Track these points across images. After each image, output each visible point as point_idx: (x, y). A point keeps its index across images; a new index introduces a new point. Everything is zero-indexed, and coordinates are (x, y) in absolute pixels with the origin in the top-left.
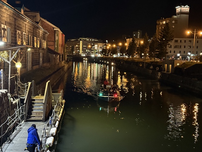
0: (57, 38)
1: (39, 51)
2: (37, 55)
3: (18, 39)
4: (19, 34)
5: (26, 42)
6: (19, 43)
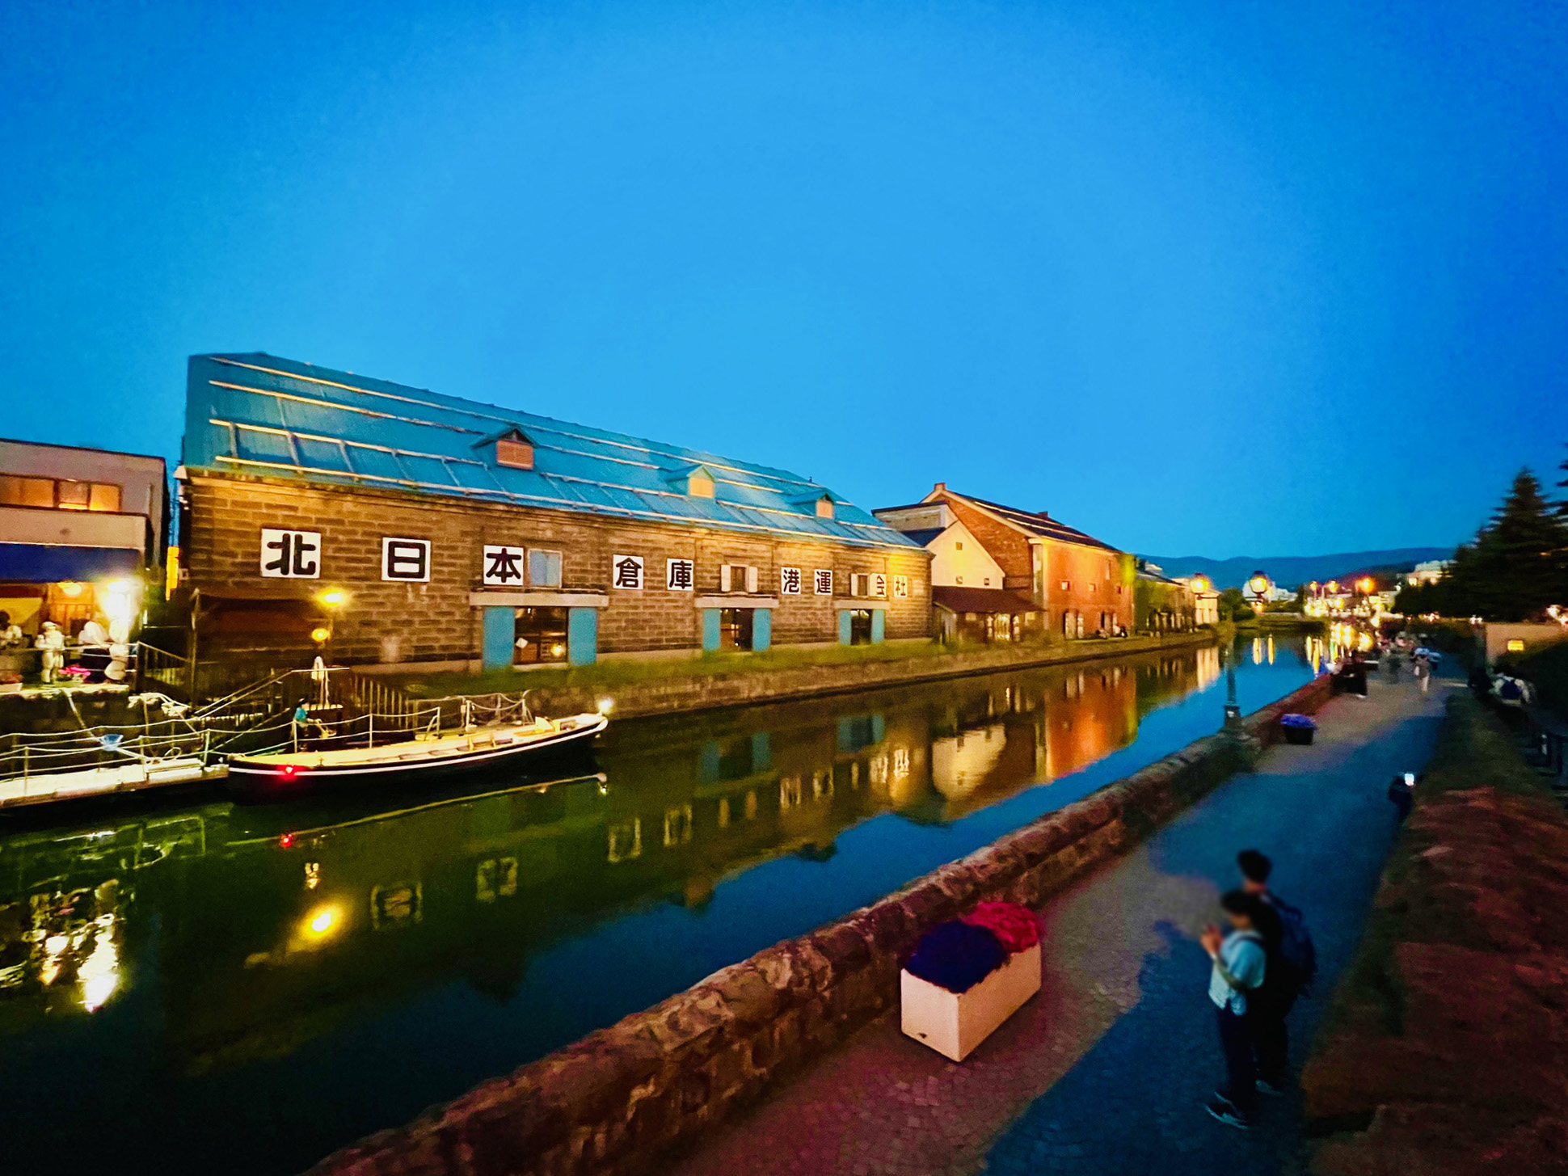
0: (1037, 567)
2: (814, 614)
3: (621, 574)
4: (626, 565)
5: (691, 582)
6: (625, 585)
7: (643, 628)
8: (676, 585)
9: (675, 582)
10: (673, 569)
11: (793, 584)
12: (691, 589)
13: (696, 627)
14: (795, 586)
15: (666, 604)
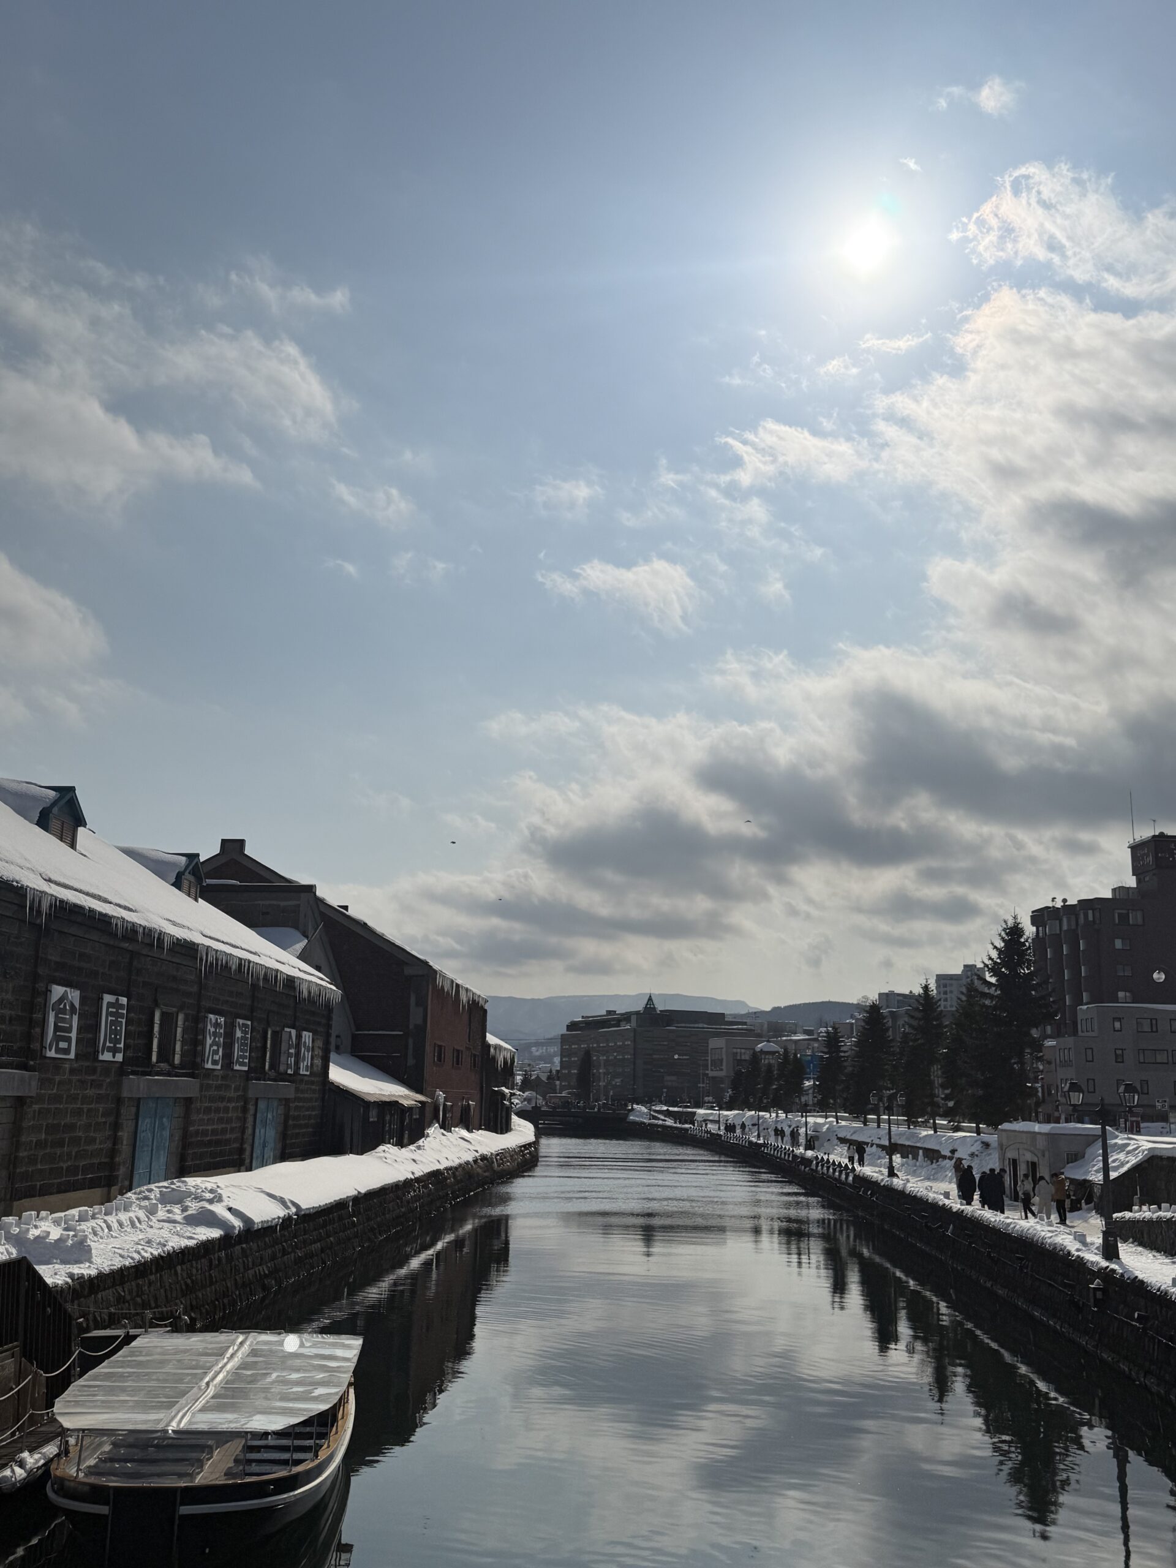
0: (415, 1018)
1: (245, 1089)
2: (226, 1110)
3: (57, 1028)
4: (62, 1006)
5: (122, 1045)
6: (58, 1050)
7: (61, 1143)
8: (109, 1050)
9: (108, 1044)
10: (108, 1014)
11: (215, 1048)
12: (119, 1057)
13: (115, 1140)
14: (216, 1052)
15: (90, 1092)
